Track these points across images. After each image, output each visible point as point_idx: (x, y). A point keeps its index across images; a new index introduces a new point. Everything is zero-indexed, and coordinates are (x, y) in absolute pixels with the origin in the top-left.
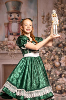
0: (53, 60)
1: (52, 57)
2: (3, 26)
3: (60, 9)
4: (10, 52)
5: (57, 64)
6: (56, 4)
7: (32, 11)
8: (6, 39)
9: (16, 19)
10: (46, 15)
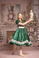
0: (26, 29)
1: (26, 28)
2: (7, 16)
3: (29, 9)
4: (9, 26)
5: (28, 31)
6: (27, 7)
7: (18, 10)
8: (8, 21)
9: (12, 13)
10: (23, 11)
